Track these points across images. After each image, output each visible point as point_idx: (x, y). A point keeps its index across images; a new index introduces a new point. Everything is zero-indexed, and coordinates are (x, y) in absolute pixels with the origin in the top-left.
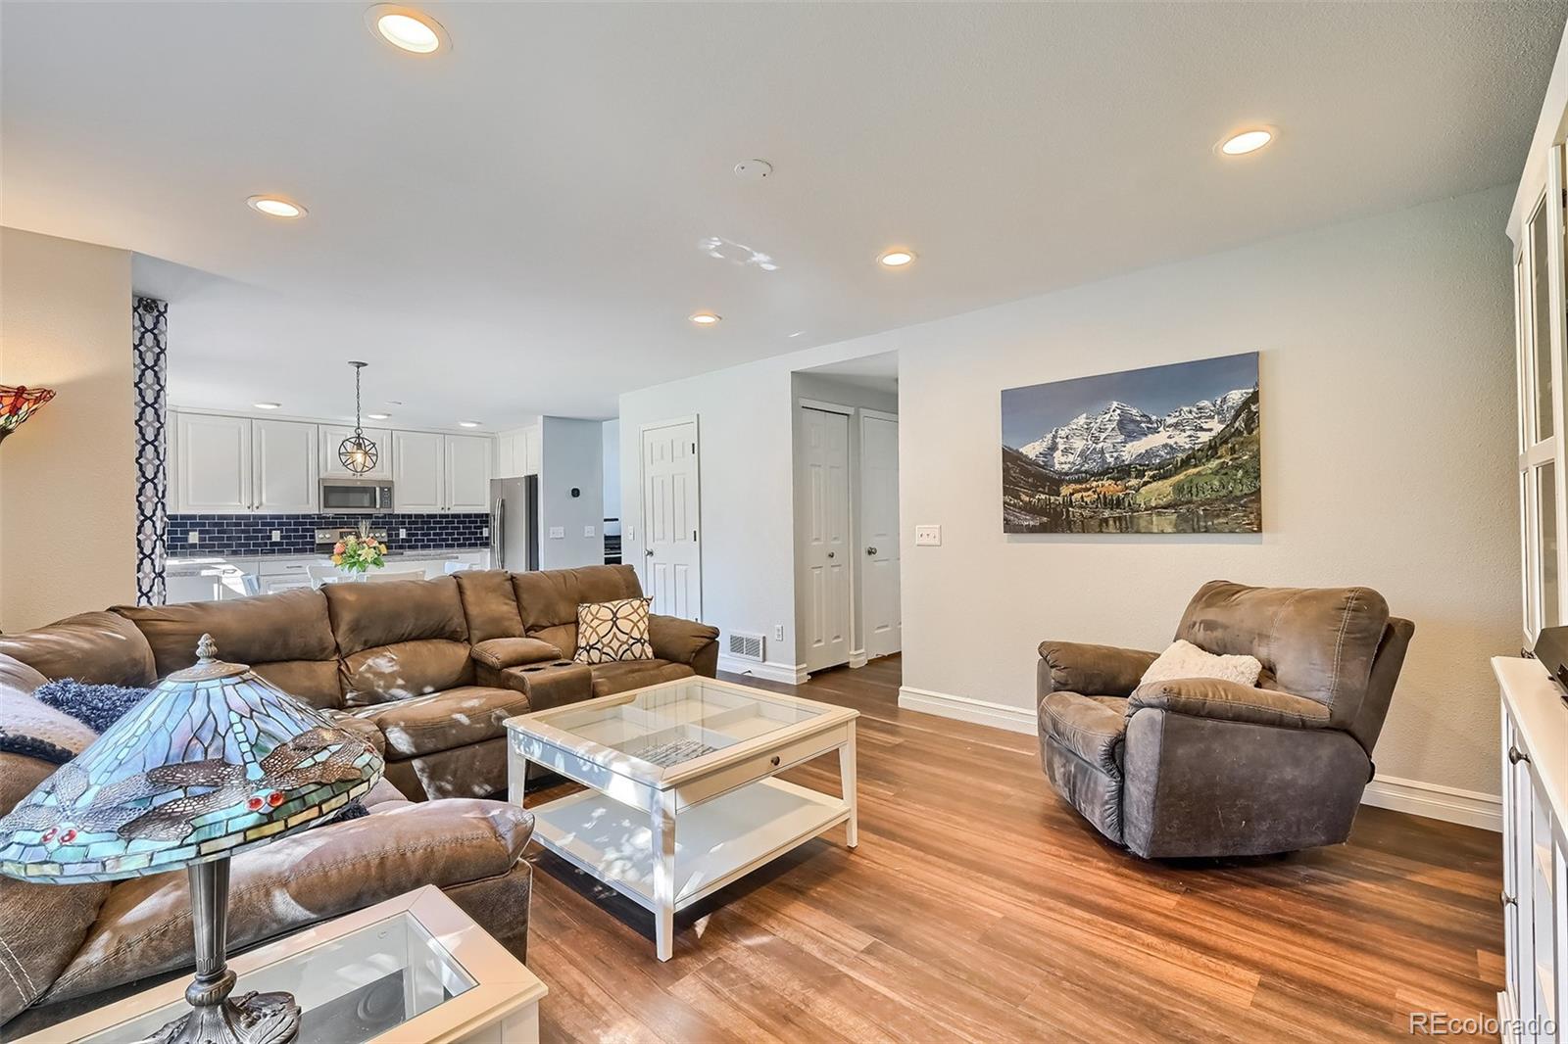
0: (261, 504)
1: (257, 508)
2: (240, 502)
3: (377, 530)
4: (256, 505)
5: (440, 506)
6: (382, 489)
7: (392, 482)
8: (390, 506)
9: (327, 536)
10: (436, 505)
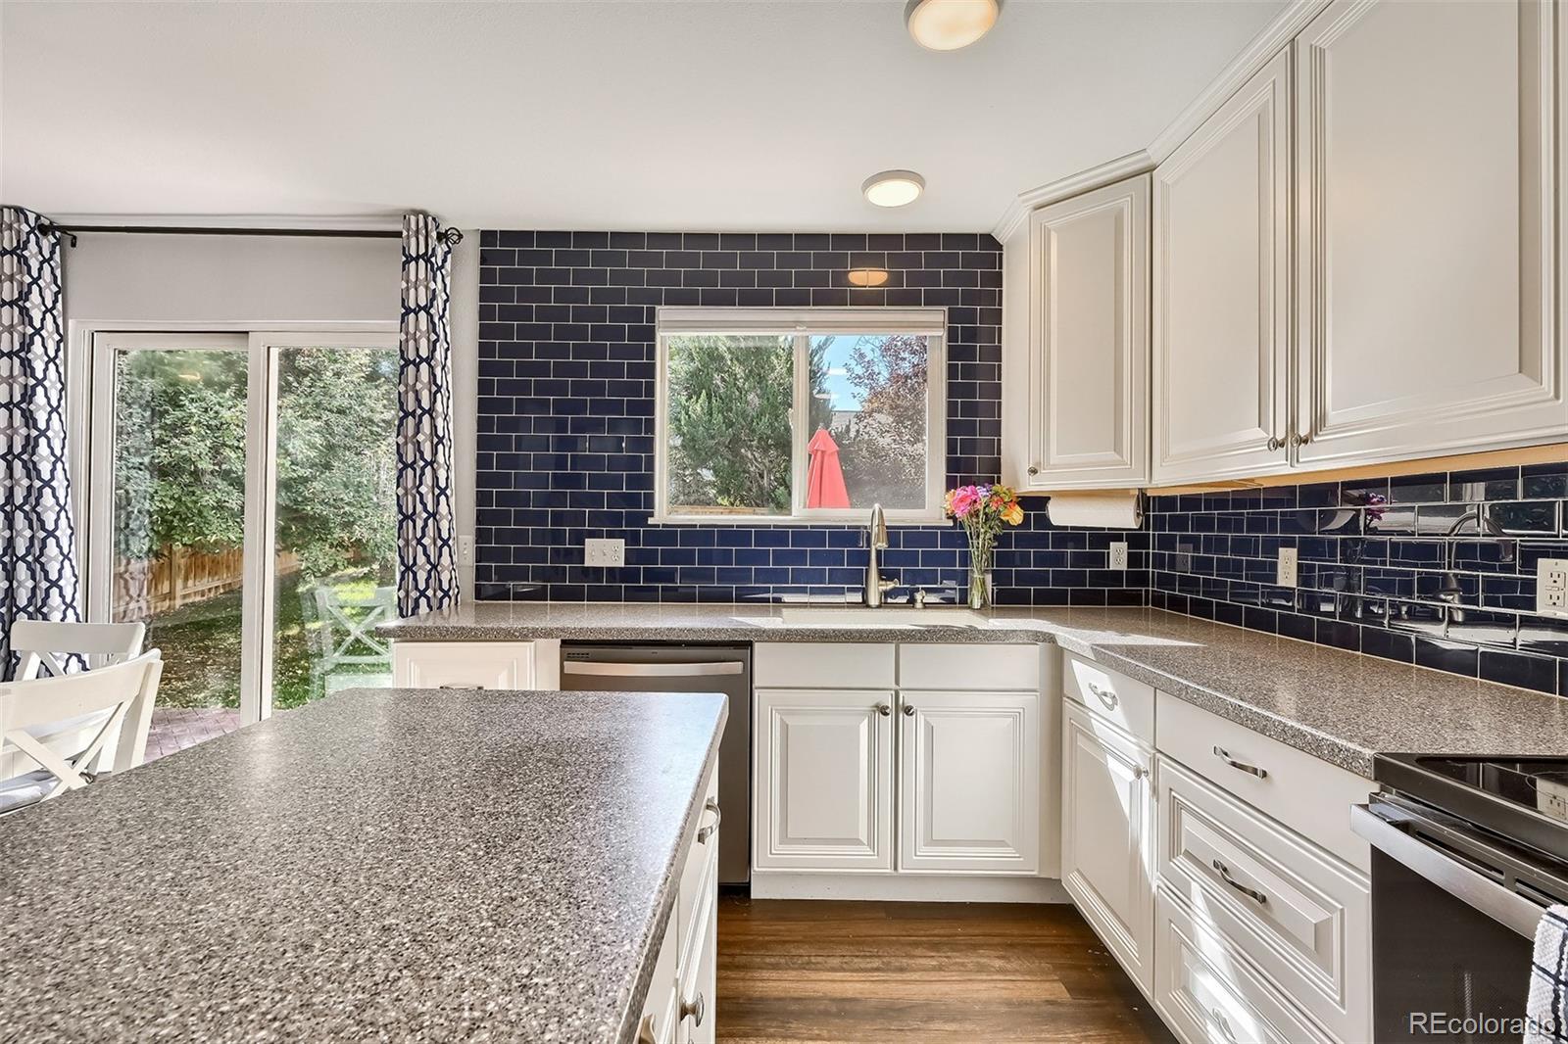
1: (1308, 441)
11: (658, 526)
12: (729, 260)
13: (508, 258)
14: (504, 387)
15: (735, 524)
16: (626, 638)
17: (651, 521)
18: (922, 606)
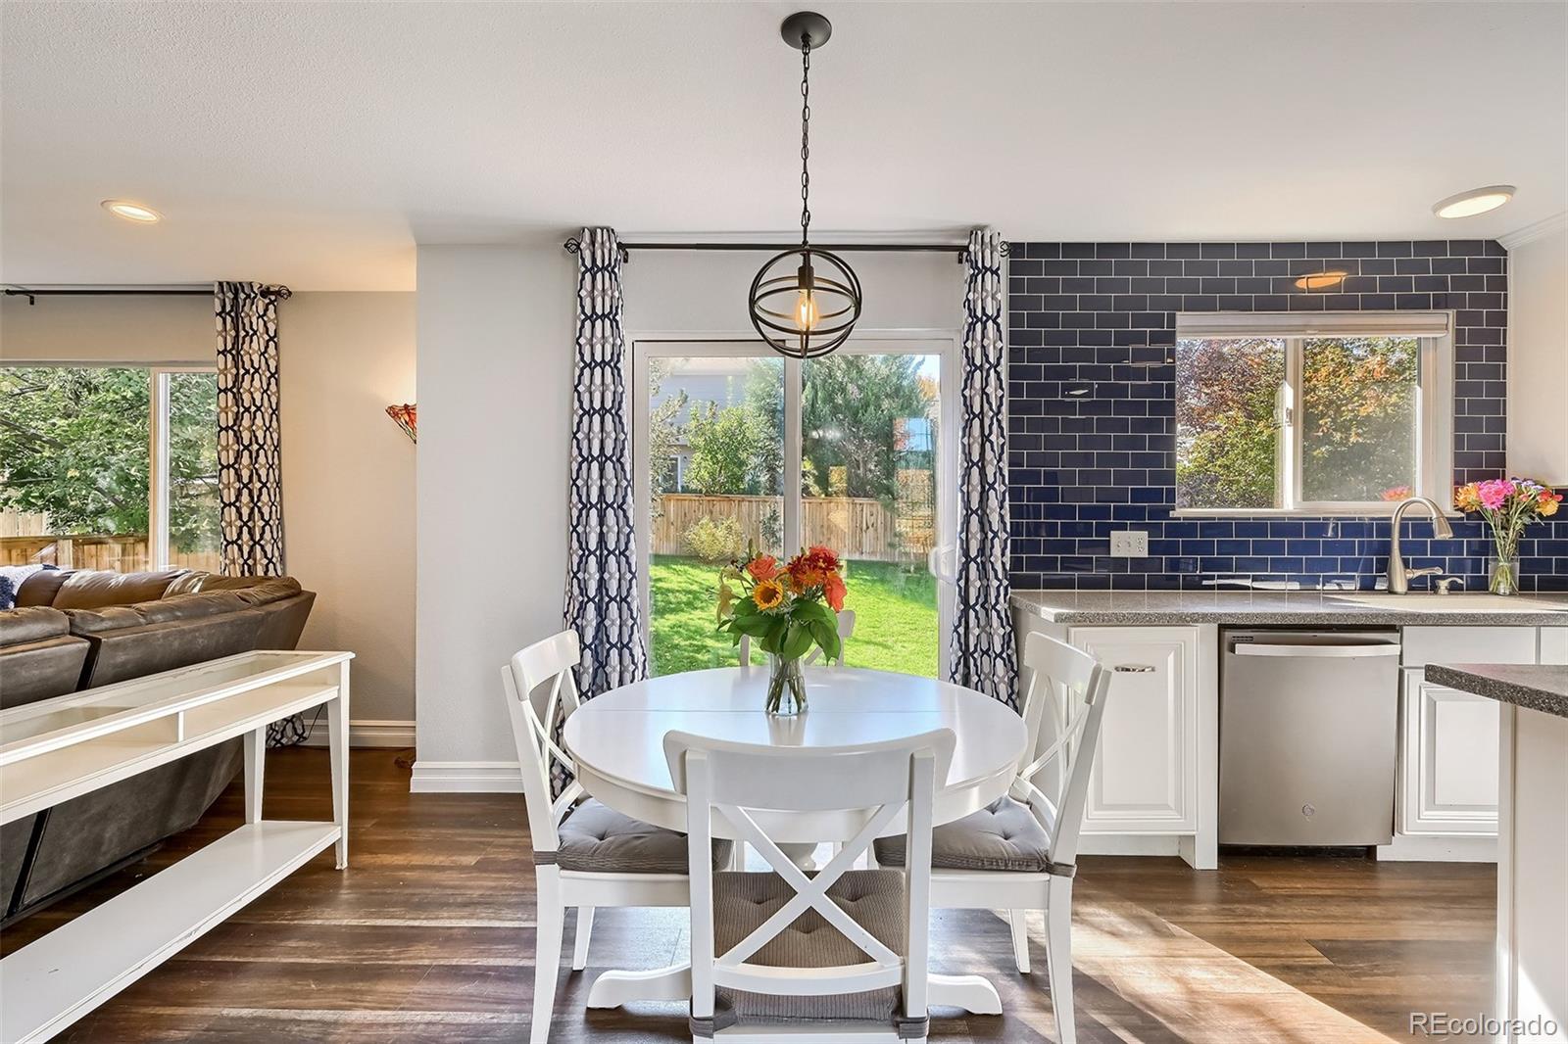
11: (1179, 519)
12: (1246, 268)
13: (1035, 268)
14: (1033, 390)
15: (1251, 517)
16: (1289, 622)
17: (1172, 514)
18: (1446, 592)
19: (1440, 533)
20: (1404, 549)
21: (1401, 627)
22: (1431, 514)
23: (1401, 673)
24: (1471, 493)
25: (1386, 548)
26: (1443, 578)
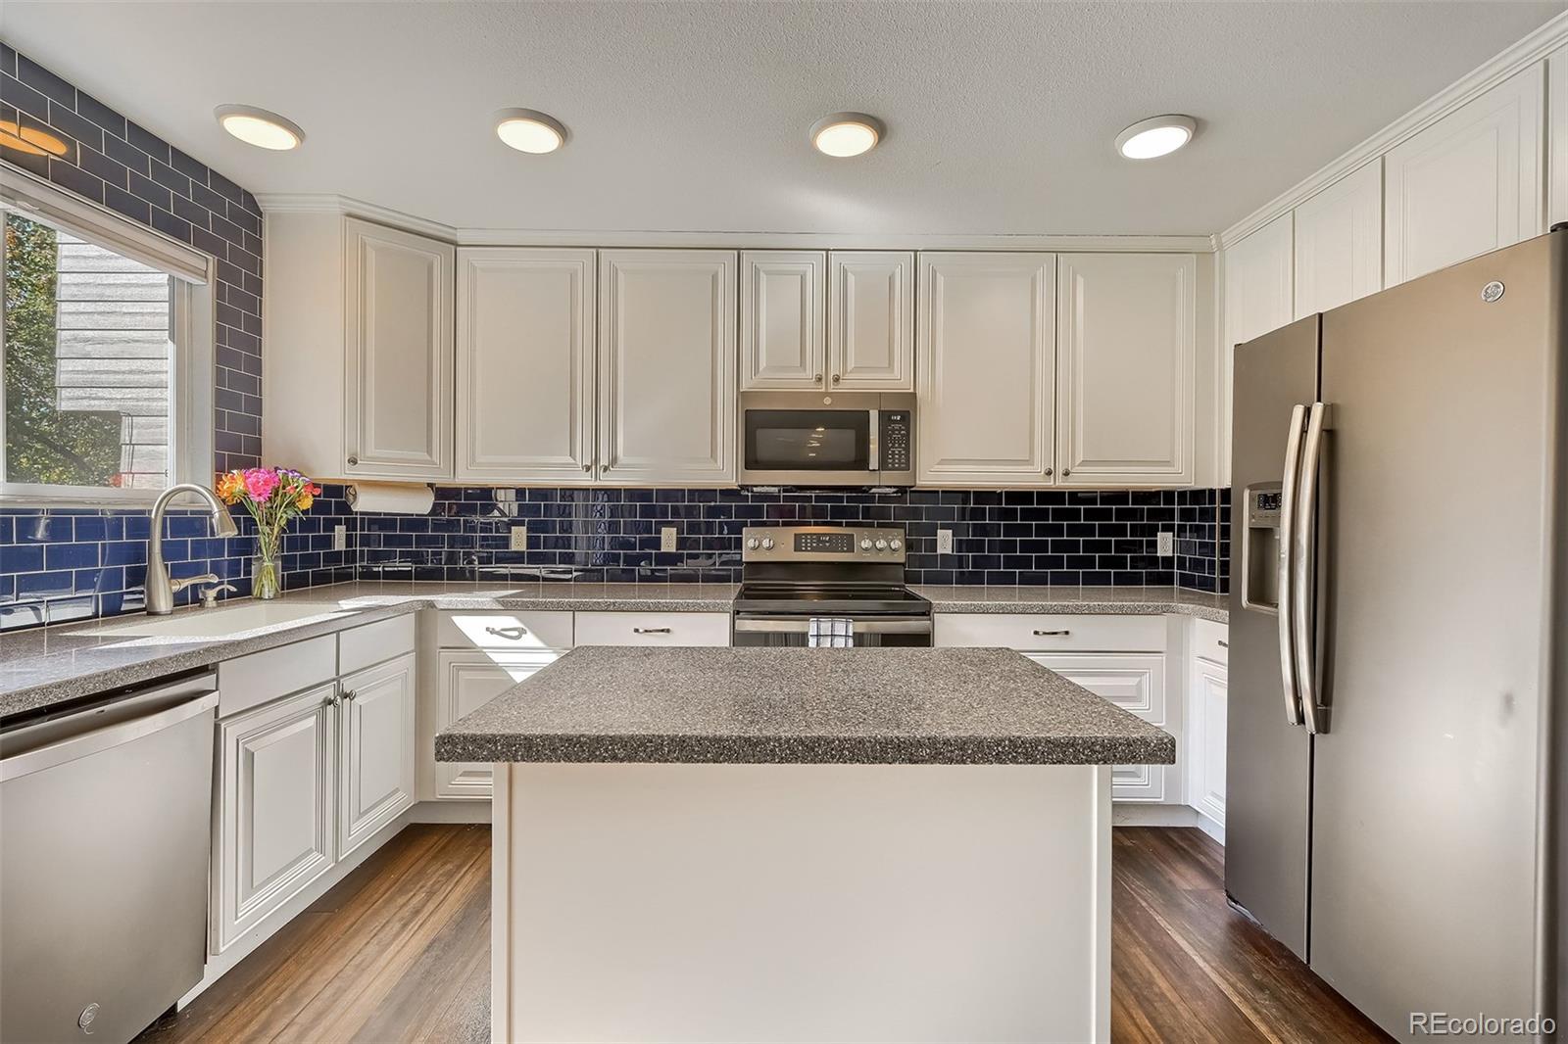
0: (614, 461)
1: (606, 469)
2: (572, 454)
3: (881, 531)
4: (604, 461)
5: (1040, 466)
6: (885, 417)
7: (914, 395)
8: (907, 464)
9: (766, 543)
10: (1029, 462)
18: (214, 604)
19: (223, 531)
20: (168, 552)
21: (216, 665)
22: (211, 506)
23: (217, 728)
24: (237, 483)
25: (139, 553)
26: (209, 586)
